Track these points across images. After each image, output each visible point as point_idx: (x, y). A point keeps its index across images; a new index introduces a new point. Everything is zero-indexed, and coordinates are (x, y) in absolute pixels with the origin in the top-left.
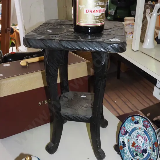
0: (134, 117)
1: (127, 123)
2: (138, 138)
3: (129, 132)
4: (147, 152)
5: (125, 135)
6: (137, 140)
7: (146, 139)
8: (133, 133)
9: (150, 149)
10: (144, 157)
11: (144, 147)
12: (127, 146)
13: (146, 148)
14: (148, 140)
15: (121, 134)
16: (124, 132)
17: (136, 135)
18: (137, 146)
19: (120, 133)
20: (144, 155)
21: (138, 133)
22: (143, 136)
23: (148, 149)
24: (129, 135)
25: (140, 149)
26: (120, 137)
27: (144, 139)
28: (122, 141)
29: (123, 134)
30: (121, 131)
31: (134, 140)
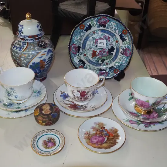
0: (84, 24)
1: (75, 38)
2: (97, 43)
3: (81, 46)
4: (114, 49)
5: (78, 52)
6: (97, 46)
7: (107, 38)
8: (88, 43)
9: (117, 44)
10: (113, 56)
11: (109, 46)
12: (86, 61)
13: (111, 46)
14: (110, 36)
15: (73, 55)
16: (76, 50)
17: (92, 43)
18: (100, 51)
19: (71, 53)
20: (112, 54)
21: (94, 39)
22: (102, 38)
23: (115, 45)
24: (82, 49)
25: (104, 52)
26: (74, 58)
27: (105, 38)
28: (78, 60)
29: (76, 53)
30: (71, 50)
31: (92, 49)
